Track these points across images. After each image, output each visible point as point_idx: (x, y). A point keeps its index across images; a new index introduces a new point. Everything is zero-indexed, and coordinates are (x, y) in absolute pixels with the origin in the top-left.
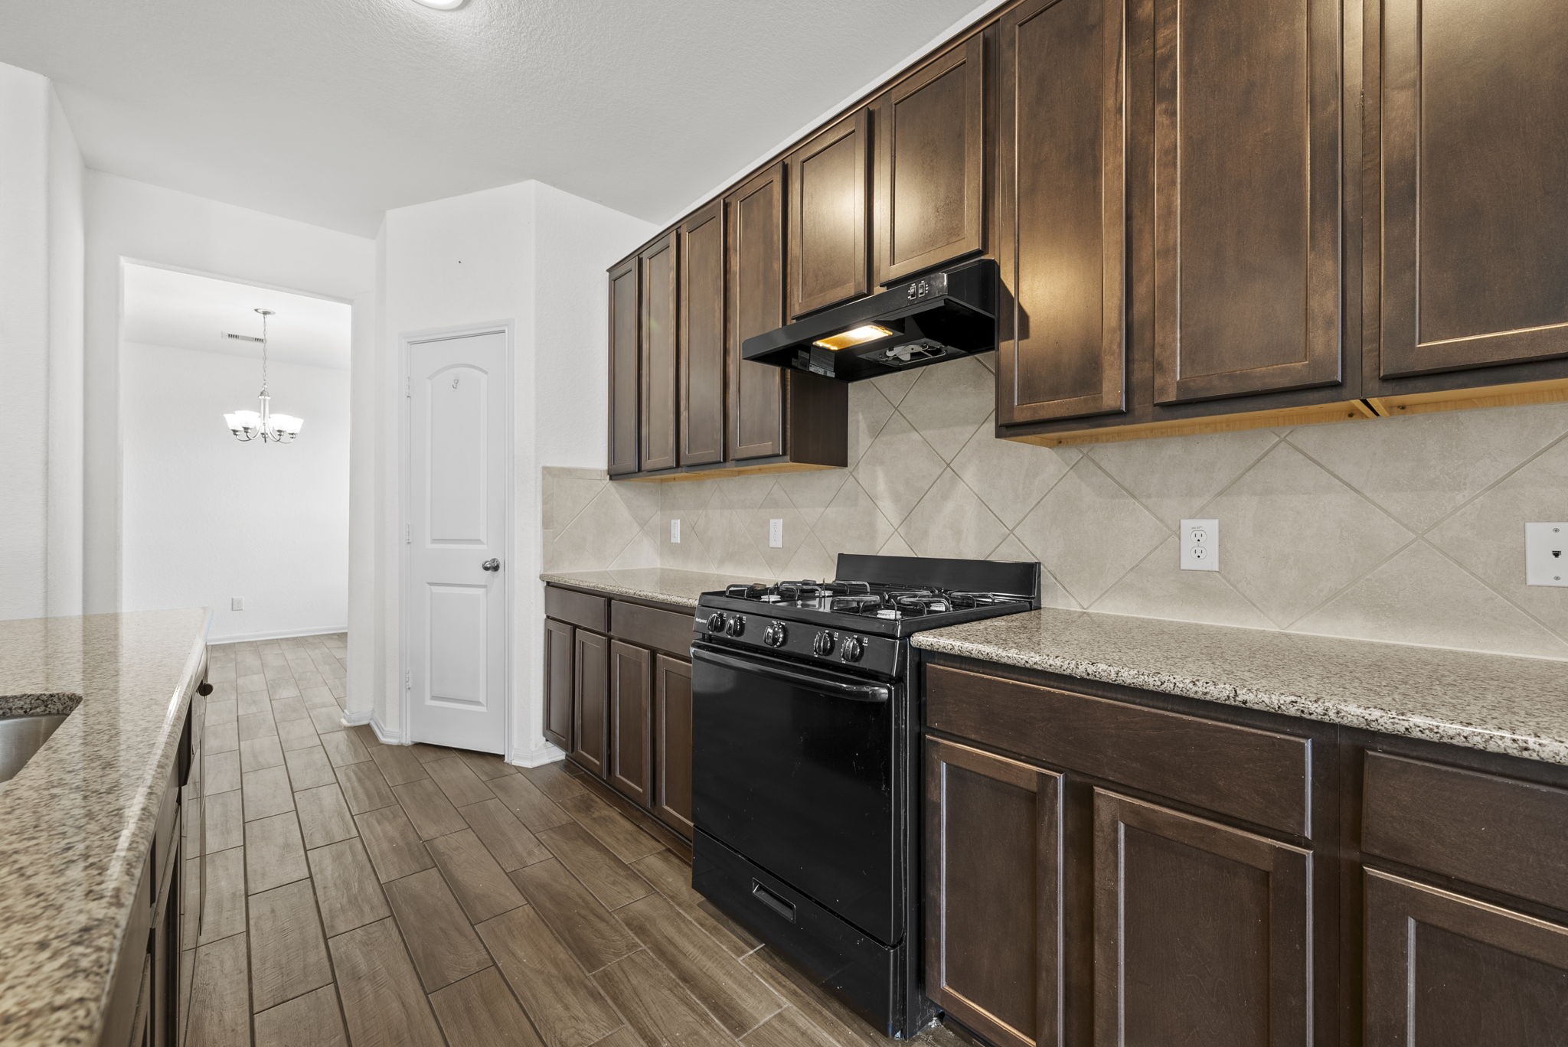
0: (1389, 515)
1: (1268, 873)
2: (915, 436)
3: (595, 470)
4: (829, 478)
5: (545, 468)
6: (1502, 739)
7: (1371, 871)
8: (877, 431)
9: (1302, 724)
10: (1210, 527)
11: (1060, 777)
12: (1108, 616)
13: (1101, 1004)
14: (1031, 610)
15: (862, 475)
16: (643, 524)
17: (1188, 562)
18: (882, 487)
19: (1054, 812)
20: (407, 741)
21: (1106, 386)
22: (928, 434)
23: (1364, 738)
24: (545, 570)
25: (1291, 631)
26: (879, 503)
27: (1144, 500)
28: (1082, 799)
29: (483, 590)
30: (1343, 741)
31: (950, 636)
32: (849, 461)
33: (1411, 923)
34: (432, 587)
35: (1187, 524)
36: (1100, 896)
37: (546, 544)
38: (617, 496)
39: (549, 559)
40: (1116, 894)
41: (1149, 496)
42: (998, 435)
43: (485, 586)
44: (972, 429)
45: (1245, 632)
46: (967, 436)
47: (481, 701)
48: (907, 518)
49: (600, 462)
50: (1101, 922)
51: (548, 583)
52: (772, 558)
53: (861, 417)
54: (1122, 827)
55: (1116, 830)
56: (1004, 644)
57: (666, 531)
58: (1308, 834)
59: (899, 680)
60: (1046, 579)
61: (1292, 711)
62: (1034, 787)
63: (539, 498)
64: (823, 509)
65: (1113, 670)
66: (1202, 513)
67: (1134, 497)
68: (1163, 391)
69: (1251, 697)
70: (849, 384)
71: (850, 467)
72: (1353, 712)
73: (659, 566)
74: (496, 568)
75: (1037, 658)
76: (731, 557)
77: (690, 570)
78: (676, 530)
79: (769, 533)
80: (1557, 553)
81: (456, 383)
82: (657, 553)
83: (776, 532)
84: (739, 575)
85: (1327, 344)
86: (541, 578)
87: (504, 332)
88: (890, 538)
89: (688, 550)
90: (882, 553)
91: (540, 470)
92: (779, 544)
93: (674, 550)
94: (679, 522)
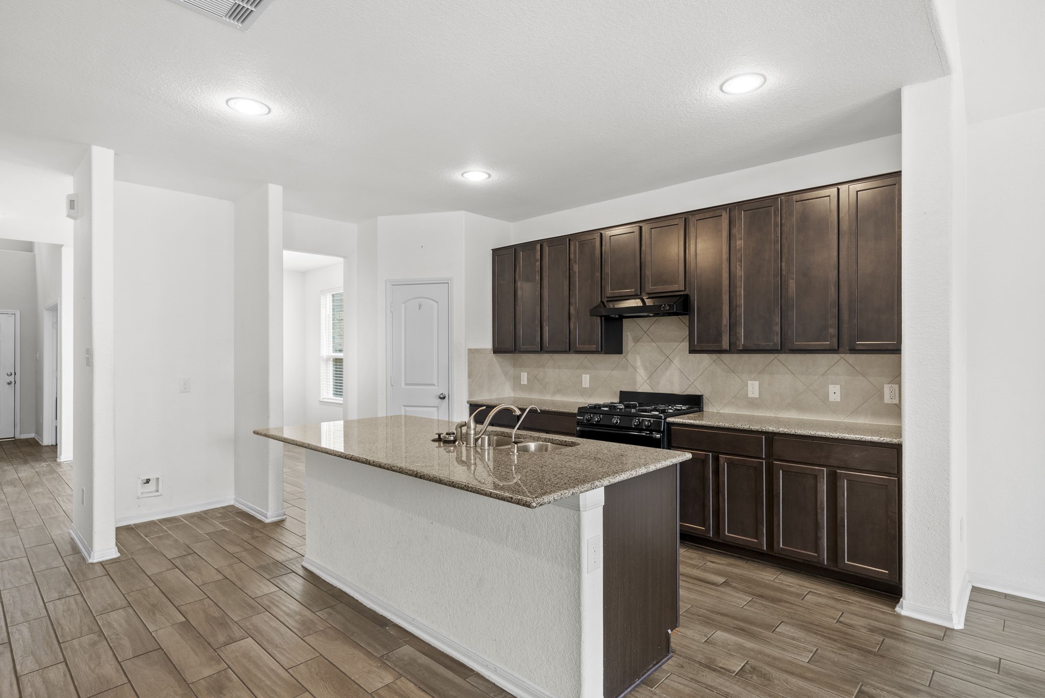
0: (801, 381)
1: (756, 467)
2: (654, 344)
3: (488, 349)
4: (615, 358)
5: (469, 349)
6: (793, 431)
7: (774, 462)
8: (637, 340)
9: (762, 433)
10: (757, 383)
11: (711, 454)
12: (725, 413)
13: (721, 511)
14: (700, 411)
15: (630, 357)
16: (506, 374)
17: (750, 395)
18: (639, 363)
19: (709, 463)
21: (723, 342)
22: (659, 344)
23: (774, 434)
24: (469, 399)
25: (778, 416)
26: (638, 370)
27: (737, 374)
28: (716, 459)
29: (435, 409)
30: (770, 436)
31: (680, 418)
32: (623, 351)
33: (781, 471)
34: (405, 407)
35: (750, 382)
36: (721, 483)
37: (470, 386)
38: (496, 361)
39: (471, 394)
40: (724, 481)
41: (738, 373)
42: (689, 353)
43: (437, 407)
44: (677, 344)
45: (766, 416)
46: (675, 347)
48: (650, 377)
49: (489, 345)
50: (721, 490)
51: (471, 405)
52: (583, 392)
53: (629, 334)
54: (726, 464)
55: (724, 465)
56: (695, 420)
57: (517, 379)
58: (764, 457)
59: (663, 432)
60: (705, 401)
61: (760, 430)
62: (704, 458)
63: (467, 365)
64: (610, 371)
65: (723, 424)
66: (754, 379)
67: (733, 372)
68: (739, 346)
69: (752, 428)
70: (623, 320)
71: (624, 354)
72: (771, 429)
73: (512, 396)
74: (444, 398)
75: (704, 423)
76: (558, 391)
77: (533, 397)
78: (524, 378)
79: (582, 381)
80: (835, 393)
81: (420, 306)
82: (514, 390)
83: (586, 380)
84: (565, 400)
85: (777, 339)
86: (468, 403)
87: (448, 283)
88: (643, 386)
89: (529, 388)
90: (639, 391)
91: (467, 351)
92: (587, 385)
93: (522, 388)
94: (527, 374)
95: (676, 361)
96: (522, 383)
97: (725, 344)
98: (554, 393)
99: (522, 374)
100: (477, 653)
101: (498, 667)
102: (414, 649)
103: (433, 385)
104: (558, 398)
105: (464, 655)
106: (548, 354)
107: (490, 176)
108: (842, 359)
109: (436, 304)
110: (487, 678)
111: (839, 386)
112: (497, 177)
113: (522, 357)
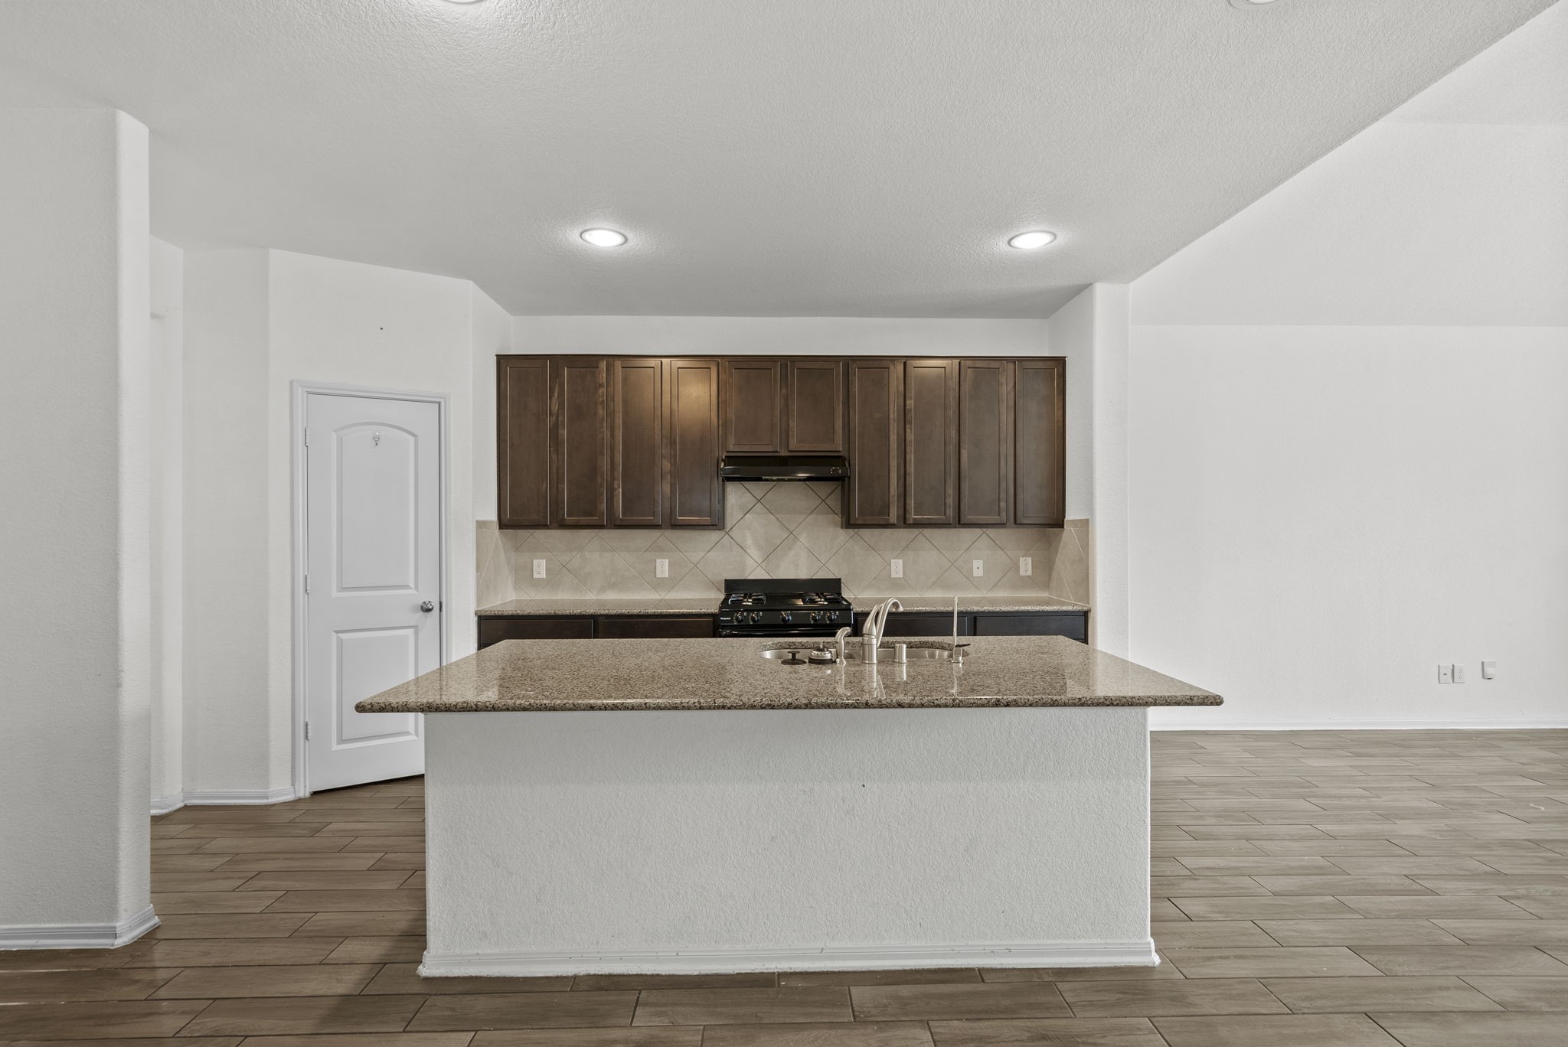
0: (946, 557)
2: (771, 516)
3: (494, 522)
4: (709, 535)
5: (478, 522)
8: (746, 511)
10: (900, 561)
15: (735, 533)
16: (508, 563)
17: (893, 575)
18: (749, 541)
20: (304, 792)
21: (891, 515)
22: (780, 516)
24: (478, 607)
26: (748, 551)
27: (878, 552)
29: (411, 631)
32: (726, 527)
34: (339, 635)
35: (893, 561)
37: (478, 585)
38: (502, 540)
41: (880, 550)
43: (416, 626)
44: (803, 516)
46: (801, 519)
47: (410, 730)
48: (767, 559)
49: (493, 516)
51: (480, 616)
53: (734, 502)
57: (524, 569)
60: (845, 585)
63: (475, 548)
64: (705, 553)
66: (898, 557)
67: (874, 550)
68: (909, 520)
71: (726, 530)
73: (514, 597)
74: (429, 610)
76: (612, 586)
77: (559, 598)
78: (540, 568)
79: (655, 568)
80: (978, 568)
81: (376, 440)
82: (517, 586)
83: (663, 567)
85: (950, 512)
86: (476, 614)
87: (439, 404)
88: (755, 570)
89: (552, 581)
90: (748, 578)
91: (475, 523)
92: (666, 575)
93: (537, 584)
94: (546, 561)
95: (803, 538)
96: (536, 576)
97: (893, 517)
98: (603, 589)
99: (535, 562)
100: (970, 944)
101: (1011, 945)
102: (870, 987)
103: (407, 587)
105: (945, 956)
107: (626, 240)
108: (984, 535)
109: (411, 439)
110: (999, 967)
111: (981, 561)
112: (638, 241)
113: (535, 534)
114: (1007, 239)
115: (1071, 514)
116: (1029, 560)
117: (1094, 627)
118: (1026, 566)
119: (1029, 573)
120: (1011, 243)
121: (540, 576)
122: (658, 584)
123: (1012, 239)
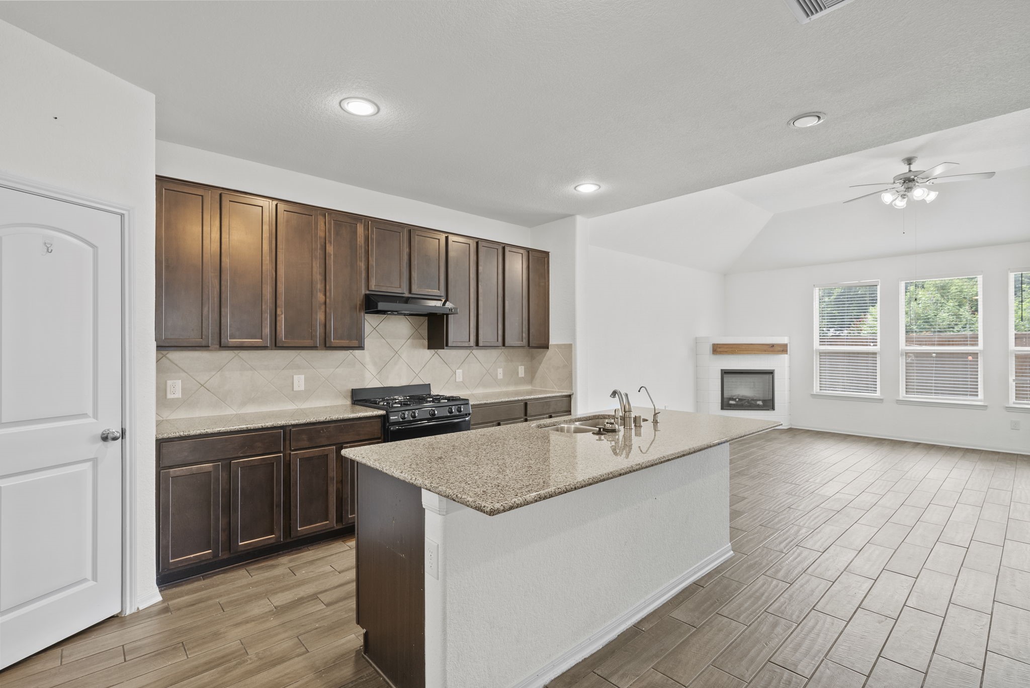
10: (461, 371)
15: (357, 354)
17: (458, 380)
18: (368, 359)
27: (448, 365)
35: (457, 371)
43: (93, 459)
44: (404, 341)
48: (379, 372)
64: (334, 369)
66: (459, 368)
67: (446, 363)
79: (292, 383)
80: (500, 373)
83: (299, 382)
84: (264, 410)
85: (500, 339)
87: (123, 215)
88: (371, 380)
90: (367, 387)
92: (302, 388)
93: (171, 404)
95: (404, 356)
96: (170, 396)
97: (472, 342)
98: (244, 404)
99: (171, 383)
103: (84, 415)
104: (251, 409)
106: (231, 351)
111: (502, 369)
113: (168, 355)
114: (575, 186)
115: (555, 338)
116: (523, 367)
117: (576, 403)
118: (521, 371)
119: (523, 376)
120: (577, 188)
121: (176, 396)
122: (295, 396)
123: (576, 187)
